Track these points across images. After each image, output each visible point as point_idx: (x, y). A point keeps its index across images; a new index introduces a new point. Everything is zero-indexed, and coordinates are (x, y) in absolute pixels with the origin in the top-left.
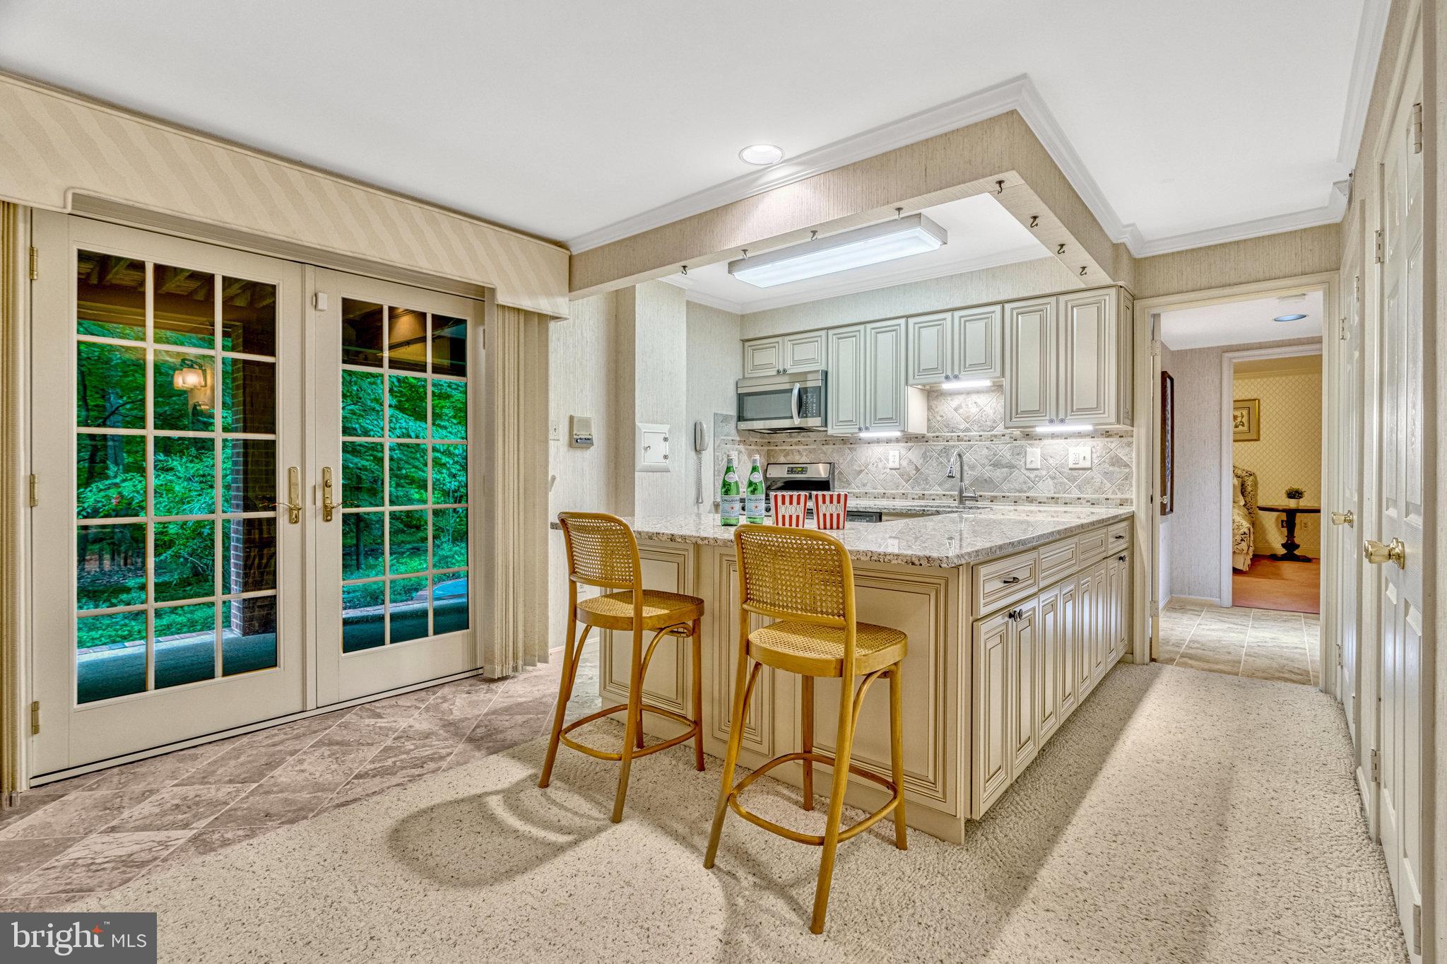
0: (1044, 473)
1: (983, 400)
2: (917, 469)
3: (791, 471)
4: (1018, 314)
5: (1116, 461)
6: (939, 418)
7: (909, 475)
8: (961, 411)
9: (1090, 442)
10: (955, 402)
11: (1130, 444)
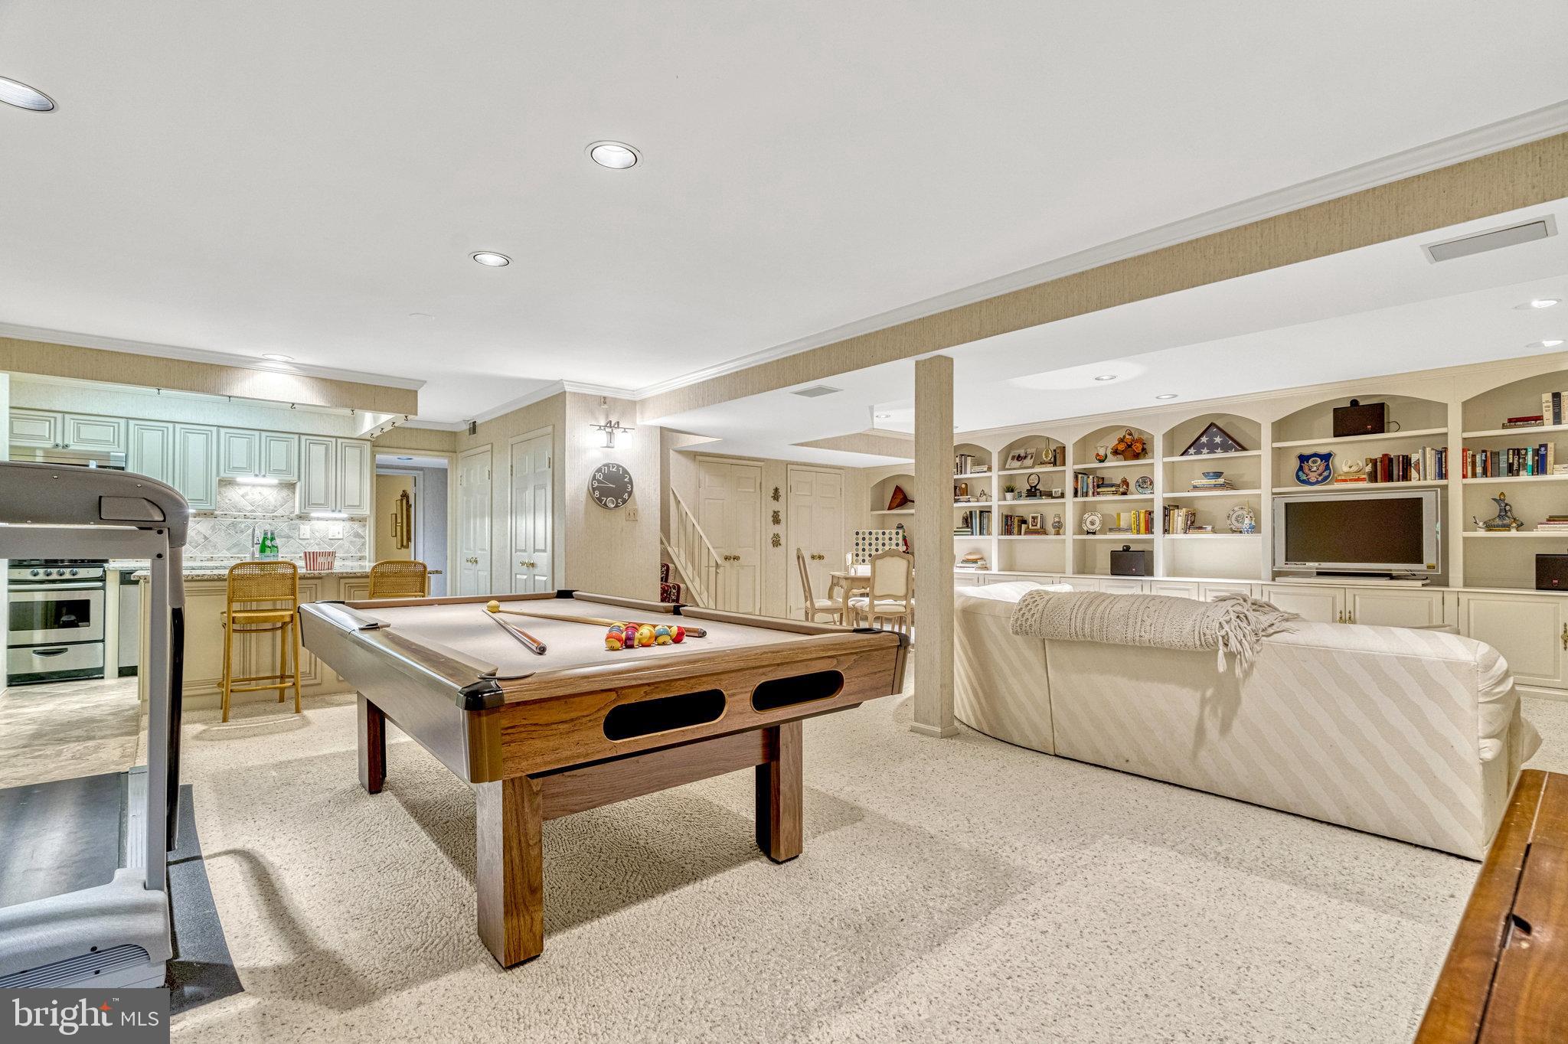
0: (312, 541)
1: (266, 492)
2: (206, 538)
4: (310, 443)
5: (357, 535)
6: (228, 501)
7: (196, 542)
8: (247, 497)
9: (342, 524)
10: (242, 491)
11: (365, 526)
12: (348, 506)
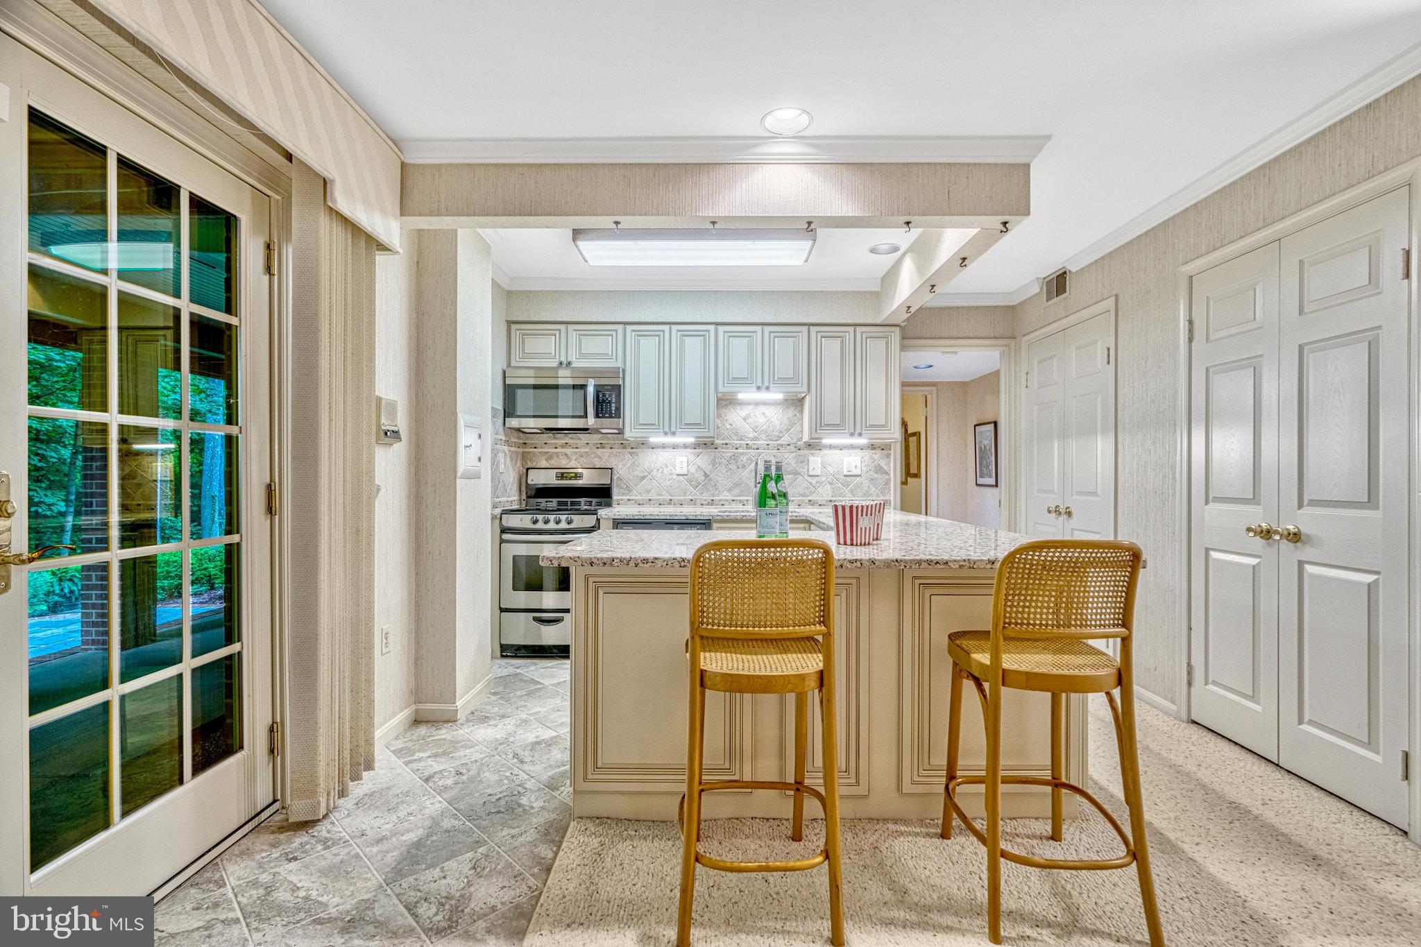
0: (824, 479)
1: (770, 411)
2: (706, 475)
3: (562, 476)
4: (822, 337)
5: (879, 470)
6: (729, 427)
7: (697, 481)
8: (750, 421)
9: (861, 453)
10: (744, 411)
11: (888, 456)
12: (871, 426)
